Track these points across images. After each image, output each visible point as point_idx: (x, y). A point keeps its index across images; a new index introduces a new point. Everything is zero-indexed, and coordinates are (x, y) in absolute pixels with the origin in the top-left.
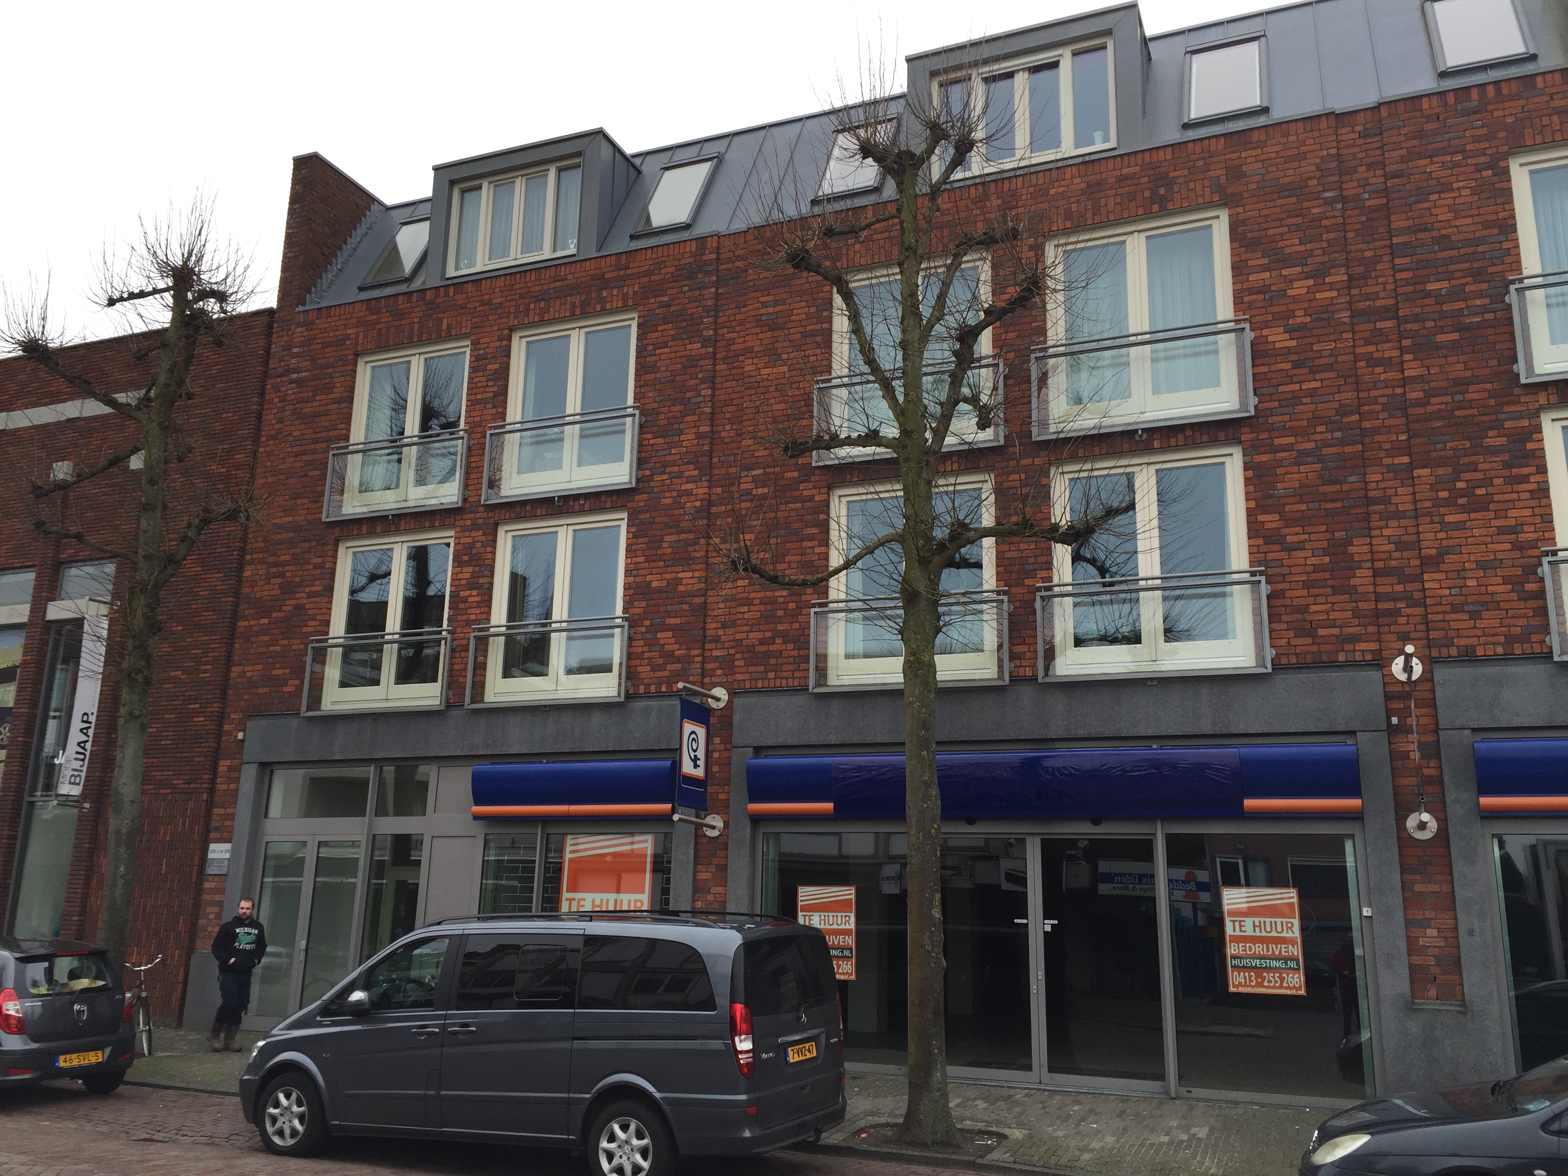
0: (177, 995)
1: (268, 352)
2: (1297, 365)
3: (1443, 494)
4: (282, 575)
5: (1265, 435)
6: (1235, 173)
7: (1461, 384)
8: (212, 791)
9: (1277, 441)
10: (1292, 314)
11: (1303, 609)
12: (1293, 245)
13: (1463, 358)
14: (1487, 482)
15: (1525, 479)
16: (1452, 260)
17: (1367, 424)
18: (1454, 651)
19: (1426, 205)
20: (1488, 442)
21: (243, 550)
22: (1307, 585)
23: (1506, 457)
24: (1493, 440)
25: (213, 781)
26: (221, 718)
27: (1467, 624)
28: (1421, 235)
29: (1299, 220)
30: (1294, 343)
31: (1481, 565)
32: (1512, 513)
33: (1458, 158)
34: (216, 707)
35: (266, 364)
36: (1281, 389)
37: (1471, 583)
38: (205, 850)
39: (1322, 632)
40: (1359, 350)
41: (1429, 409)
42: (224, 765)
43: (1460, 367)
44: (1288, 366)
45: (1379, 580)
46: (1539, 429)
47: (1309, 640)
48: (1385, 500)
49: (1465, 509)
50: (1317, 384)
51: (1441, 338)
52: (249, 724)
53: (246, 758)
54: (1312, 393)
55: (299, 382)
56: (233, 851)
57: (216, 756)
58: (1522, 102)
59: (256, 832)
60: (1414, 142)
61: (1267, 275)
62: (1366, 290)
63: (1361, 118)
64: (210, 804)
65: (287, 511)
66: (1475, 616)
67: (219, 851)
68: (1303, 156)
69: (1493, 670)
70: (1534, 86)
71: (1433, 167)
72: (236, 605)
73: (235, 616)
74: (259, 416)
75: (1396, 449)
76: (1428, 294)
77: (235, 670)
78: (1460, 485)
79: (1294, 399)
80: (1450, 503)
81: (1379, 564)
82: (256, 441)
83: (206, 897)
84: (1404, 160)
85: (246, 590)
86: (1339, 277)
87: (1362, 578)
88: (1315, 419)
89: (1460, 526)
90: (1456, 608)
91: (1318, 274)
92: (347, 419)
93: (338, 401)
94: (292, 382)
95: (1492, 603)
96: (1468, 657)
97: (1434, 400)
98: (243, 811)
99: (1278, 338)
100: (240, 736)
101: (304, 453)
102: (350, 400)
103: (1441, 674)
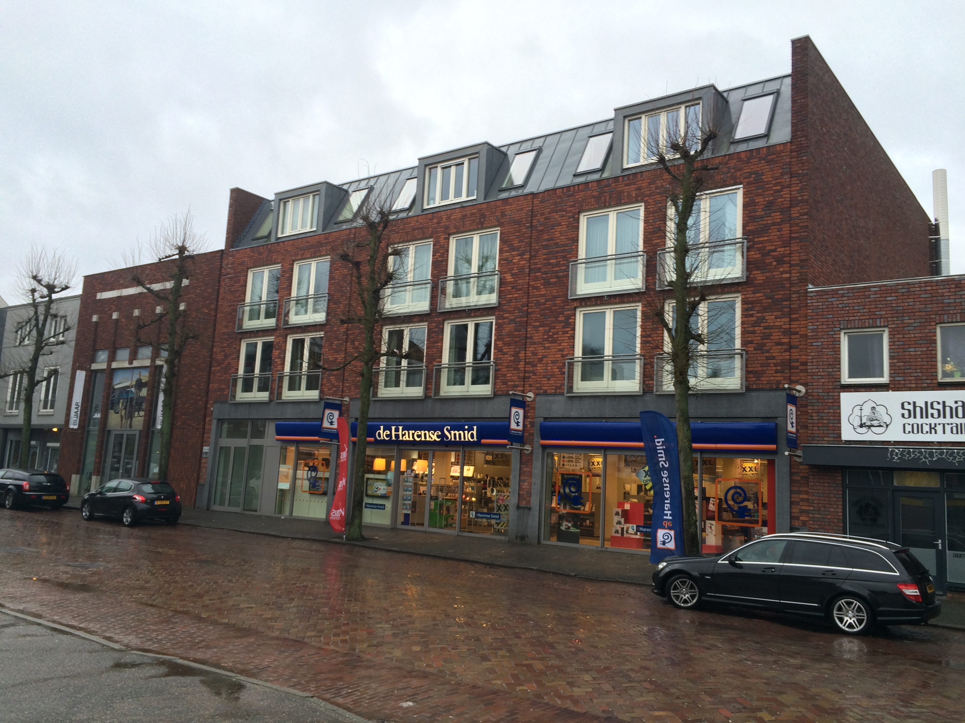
0: (194, 498)
1: (221, 266)
2: (513, 288)
3: (546, 337)
4: (224, 351)
5: (501, 313)
6: (503, 214)
7: (555, 297)
8: (204, 428)
9: (505, 315)
10: (512, 269)
11: (505, 375)
12: (516, 243)
13: (557, 288)
14: (557, 333)
15: (567, 332)
16: (558, 252)
17: (529, 310)
18: (542, 391)
19: (553, 231)
20: (560, 319)
21: (213, 342)
22: (507, 367)
23: (563, 324)
24: (561, 318)
25: (204, 425)
26: (206, 403)
27: (546, 382)
28: (551, 242)
29: (518, 234)
30: (512, 280)
31: (553, 362)
32: (563, 344)
33: (564, 213)
34: (205, 399)
35: (220, 271)
36: (508, 296)
37: (549, 368)
38: (202, 449)
39: (509, 383)
40: (531, 283)
41: (546, 306)
42: (208, 419)
43: (555, 291)
44: (510, 288)
45: (527, 366)
46: (574, 315)
47: (505, 386)
48: (531, 338)
49: (551, 342)
50: (517, 295)
51: (552, 280)
52: (215, 405)
53: (214, 417)
54: (516, 298)
55: (230, 279)
56: (210, 449)
57: (205, 416)
58: (584, 193)
59: (216, 443)
60: (553, 206)
61: (507, 254)
62: (535, 261)
63: (541, 195)
64: (203, 433)
65: (226, 327)
66: (549, 379)
67: (206, 449)
68: (522, 209)
69: (551, 398)
70: (588, 186)
71: (557, 216)
72: (211, 362)
73: (211, 366)
74: (218, 290)
75: (537, 320)
76: (550, 264)
77: (211, 385)
78: (551, 334)
79: (510, 301)
80: (547, 340)
81: (527, 360)
82: (217, 301)
83: (202, 465)
84: (550, 213)
85: (214, 356)
86: (527, 256)
87: (521, 365)
88: (516, 308)
89: (549, 348)
90: (544, 377)
91: (521, 255)
92: (244, 293)
93: (241, 286)
94: (228, 278)
95: (553, 375)
96: (545, 393)
97: (547, 303)
98: (213, 435)
99: (509, 278)
100: (212, 409)
101: (230, 306)
102: (245, 286)
103: (538, 398)
